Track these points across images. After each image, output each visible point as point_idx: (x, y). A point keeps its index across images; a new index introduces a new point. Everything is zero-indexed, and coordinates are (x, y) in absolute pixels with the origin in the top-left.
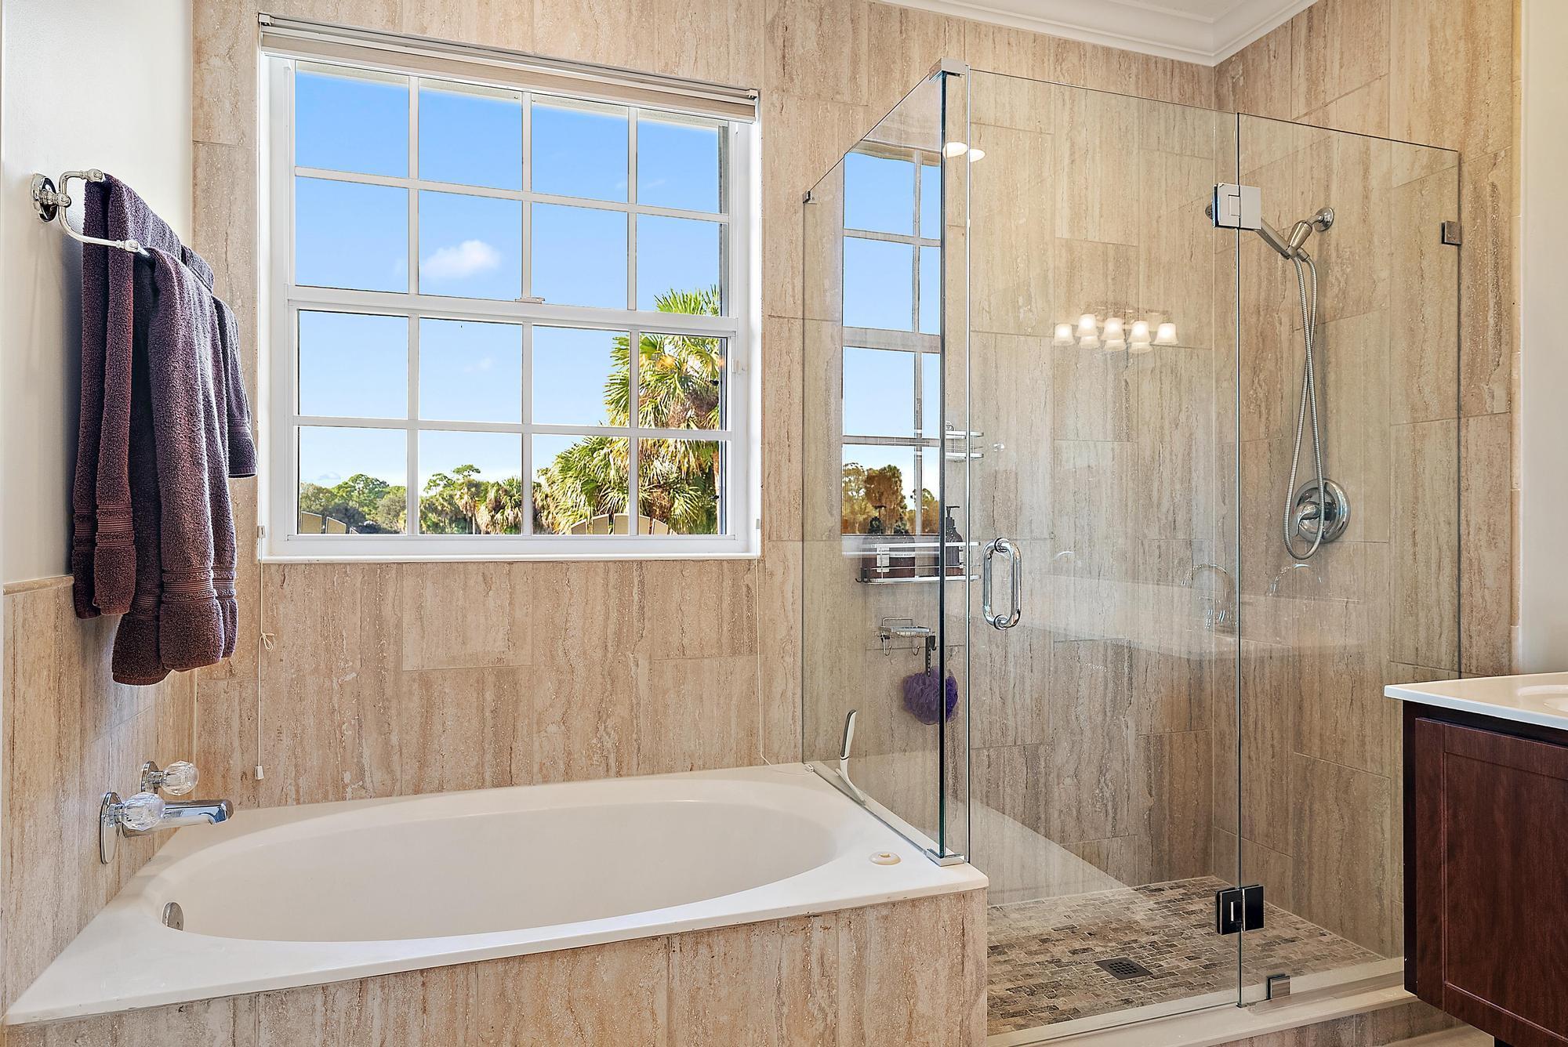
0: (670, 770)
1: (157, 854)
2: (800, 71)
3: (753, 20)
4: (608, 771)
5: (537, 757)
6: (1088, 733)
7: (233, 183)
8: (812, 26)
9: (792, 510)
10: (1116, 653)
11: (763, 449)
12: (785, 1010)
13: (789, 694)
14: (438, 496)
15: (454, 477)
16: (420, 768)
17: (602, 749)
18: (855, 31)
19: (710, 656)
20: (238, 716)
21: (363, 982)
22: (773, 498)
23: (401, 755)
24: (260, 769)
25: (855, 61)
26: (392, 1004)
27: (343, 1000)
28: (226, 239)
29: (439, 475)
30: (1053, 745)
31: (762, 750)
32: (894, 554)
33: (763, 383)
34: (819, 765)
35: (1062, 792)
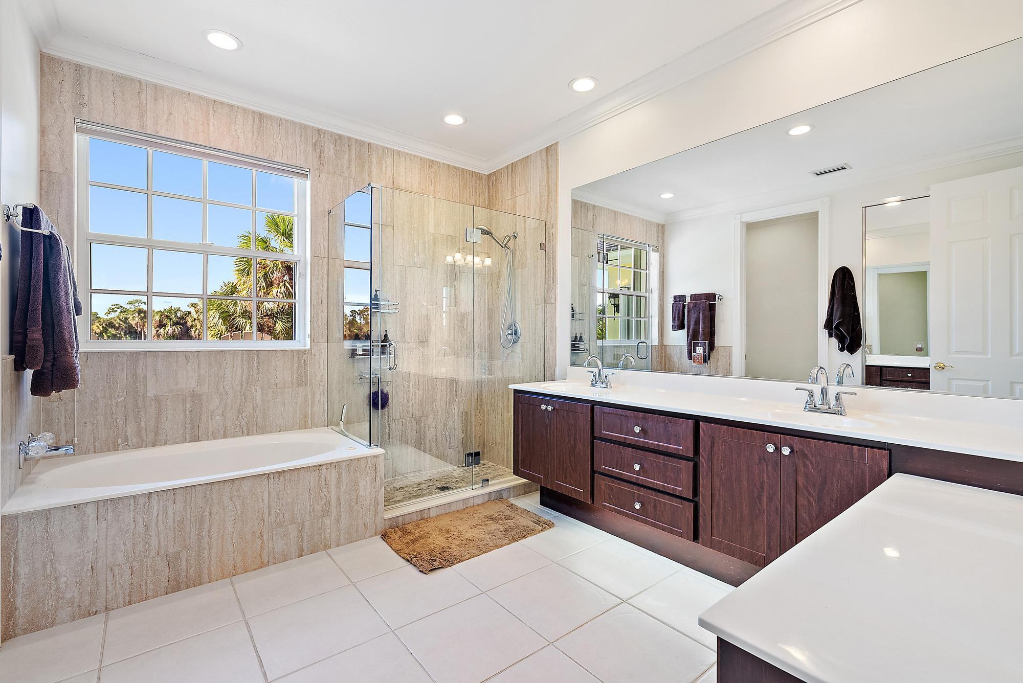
0: (271, 432)
1: (32, 472)
2: (327, 163)
3: (307, 141)
4: (243, 433)
5: (211, 429)
6: (440, 412)
7: (61, 189)
8: (332, 146)
9: (323, 330)
10: (451, 383)
11: (311, 307)
12: (312, 496)
13: (322, 401)
14: (116, 318)
15: (128, 307)
16: (155, 436)
17: (240, 425)
18: (350, 150)
19: (289, 387)
20: (64, 417)
21: (150, 494)
22: (315, 326)
23: (146, 431)
24: (76, 439)
25: (350, 161)
26: (162, 501)
27: (141, 501)
28: (58, 214)
29: (117, 305)
30: (427, 417)
31: (310, 423)
32: (364, 348)
33: (311, 282)
34: (334, 427)
35: (430, 434)
